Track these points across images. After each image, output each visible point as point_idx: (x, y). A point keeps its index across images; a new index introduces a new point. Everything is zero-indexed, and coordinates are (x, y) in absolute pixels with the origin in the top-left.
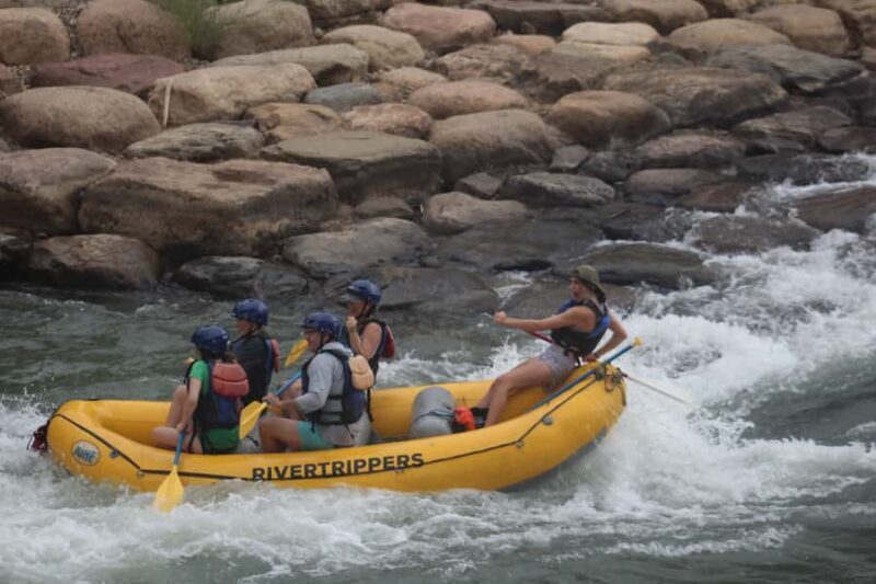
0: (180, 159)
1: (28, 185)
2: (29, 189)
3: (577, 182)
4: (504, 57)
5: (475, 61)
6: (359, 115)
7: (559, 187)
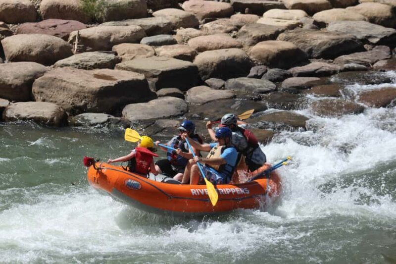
0: (79, 68)
1: (8, 78)
2: (9, 80)
3: (259, 82)
4: (234, 25)
5: (221, 26)
6: (164, 49)
7: (251, 84)
